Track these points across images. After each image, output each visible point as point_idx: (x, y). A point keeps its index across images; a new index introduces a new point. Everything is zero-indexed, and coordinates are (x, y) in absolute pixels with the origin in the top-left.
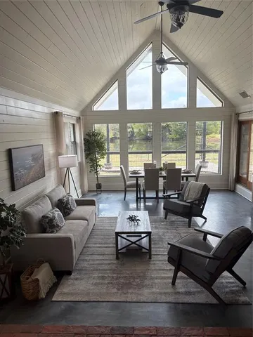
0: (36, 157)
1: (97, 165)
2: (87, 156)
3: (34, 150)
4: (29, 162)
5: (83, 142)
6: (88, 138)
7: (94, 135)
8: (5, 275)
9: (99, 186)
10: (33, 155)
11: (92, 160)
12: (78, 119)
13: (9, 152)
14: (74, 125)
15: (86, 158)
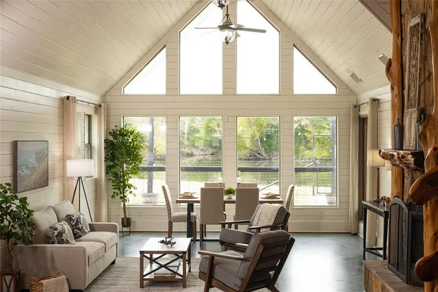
0: (39, 156)
1: (125, 186)
2: (109, 169)
3: (38, 147)
4: (32, 160)
5: (103, 145)
6: (111, 138)
7: (123, 133)
8: (10, 277)
9: (127, 222)
10: (37, 153)
11: (116, 175)
12: (98, 108)
13: (15, 145)
14: (90, 117)
15: (107, 173)
